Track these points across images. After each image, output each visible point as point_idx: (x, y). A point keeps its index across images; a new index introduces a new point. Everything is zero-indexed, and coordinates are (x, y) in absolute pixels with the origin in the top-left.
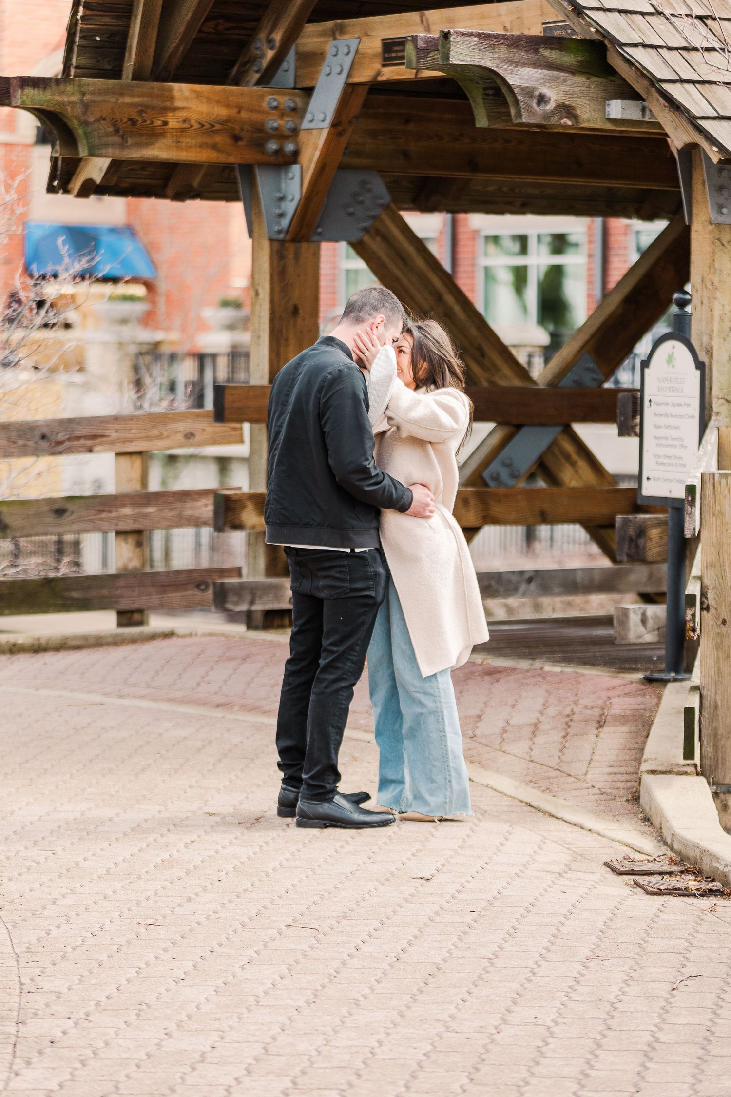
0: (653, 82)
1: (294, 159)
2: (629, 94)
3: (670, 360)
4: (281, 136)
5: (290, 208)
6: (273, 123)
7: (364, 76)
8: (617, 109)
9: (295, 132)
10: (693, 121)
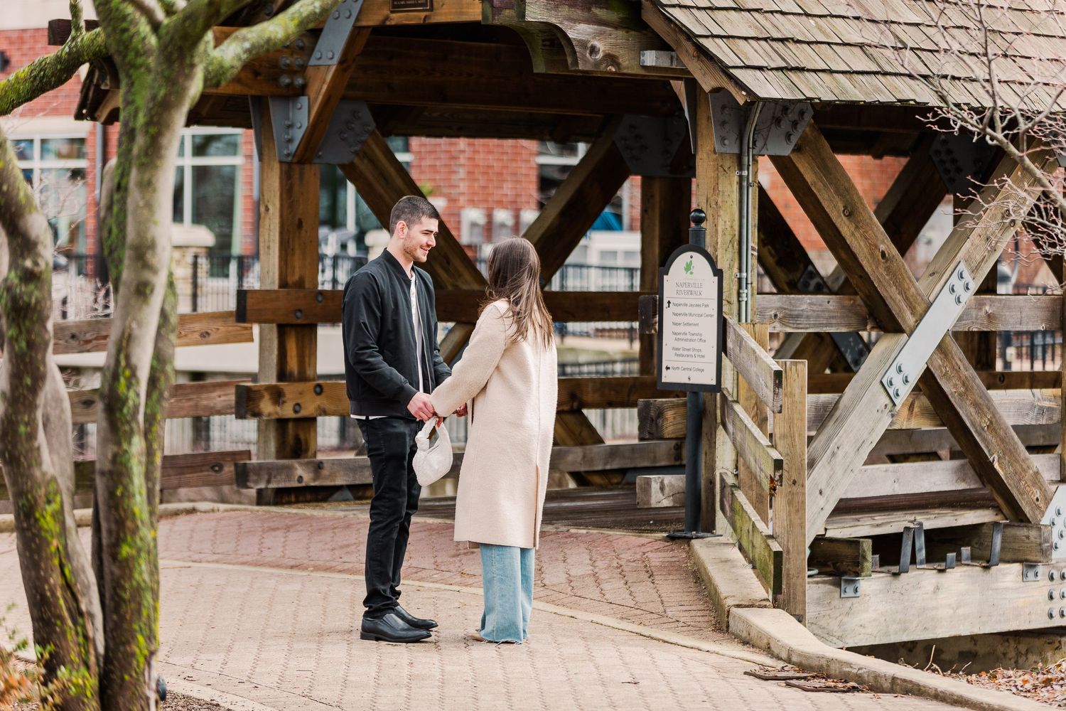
0: (690, 36)
1: (303, 90)
2: (661, 45)
3: (688, 267)
4: (292, 72)
5: (298, 134)
6: (286, 60)
7: (373, 20)
8: (650, 58)
9: (303, 68)
10: (724, 69)
